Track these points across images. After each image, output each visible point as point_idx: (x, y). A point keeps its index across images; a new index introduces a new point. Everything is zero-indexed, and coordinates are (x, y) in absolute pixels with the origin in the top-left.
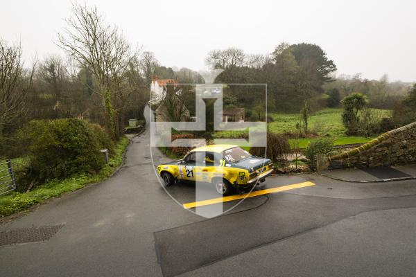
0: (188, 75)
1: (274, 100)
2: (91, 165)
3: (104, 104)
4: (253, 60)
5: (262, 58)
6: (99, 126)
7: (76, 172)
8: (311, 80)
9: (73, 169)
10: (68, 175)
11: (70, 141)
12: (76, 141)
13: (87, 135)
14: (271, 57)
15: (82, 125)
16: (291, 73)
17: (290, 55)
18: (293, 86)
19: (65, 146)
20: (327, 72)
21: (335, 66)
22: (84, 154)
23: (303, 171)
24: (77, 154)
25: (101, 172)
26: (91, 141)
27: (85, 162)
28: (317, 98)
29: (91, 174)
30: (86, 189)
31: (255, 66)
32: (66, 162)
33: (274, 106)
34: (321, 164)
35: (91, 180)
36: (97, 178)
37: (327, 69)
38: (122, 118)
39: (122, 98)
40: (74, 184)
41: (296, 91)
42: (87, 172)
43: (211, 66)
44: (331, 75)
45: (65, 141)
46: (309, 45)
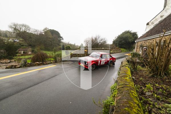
1: (44, 46)
4: (35, 31)
5: (39, 31)
8: (56, 41)
14: (42, 31)
16: (50, 38)
17: (49, 32)
18: (51, 43)
20: (61, 40)
21: (63, 39)
23: (53, 63)
28: (58, 47)
31: (36, 33)
33: (44, 48)
34: (58, 60)
37: (61, 39)
41: (52, 44)
44: (62, 41)
46: (55, 31)
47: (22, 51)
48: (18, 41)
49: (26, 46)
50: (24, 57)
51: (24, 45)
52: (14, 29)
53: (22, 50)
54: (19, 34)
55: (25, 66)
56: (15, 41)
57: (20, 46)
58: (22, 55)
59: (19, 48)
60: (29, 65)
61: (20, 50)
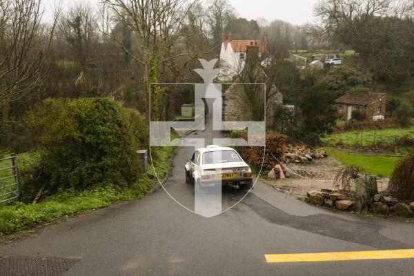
0: (283, 32)
2: (121, 172)
3: (146, 78)
6: (137, 113)
7: (100, 181)
9: (97, 175)
10: (88, 185)
11: (94, 133)
12: (104, 133)
13: (120, 125)
15: (113, 109)
19: (88, 139)
22: (113, 155)
24: (103, 153)
25: (135, 184)
26: (124, 134)
27: (114, 167)
29: (120, 186)
30: (113, 210)
32: (87, 164)
35: (120, 195)
36: (129, 194)
38: (172, 102)
39: (174, 70)
40: (95, 199)
42: (115, 183)
43: (326, 17)
45: (88, 133)
47: (350, 110)
48: (339, 62)
49: (364, 83)
50: (354, 137)
51: (360, 79)
52: (330, 18)
53: (348, 105)
54: (346, 31)
55: (369, 206)
56: (328, 65)
57: (343, 86)
58: (348, 128)
59: (340, 95)
60: (385, 206)
61: (341, 104)
